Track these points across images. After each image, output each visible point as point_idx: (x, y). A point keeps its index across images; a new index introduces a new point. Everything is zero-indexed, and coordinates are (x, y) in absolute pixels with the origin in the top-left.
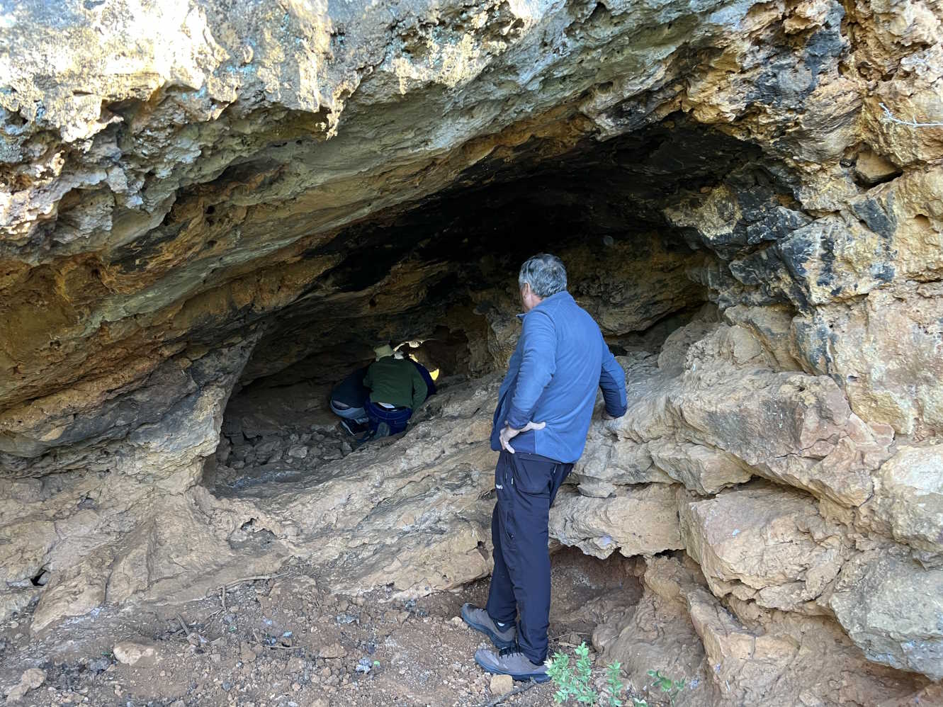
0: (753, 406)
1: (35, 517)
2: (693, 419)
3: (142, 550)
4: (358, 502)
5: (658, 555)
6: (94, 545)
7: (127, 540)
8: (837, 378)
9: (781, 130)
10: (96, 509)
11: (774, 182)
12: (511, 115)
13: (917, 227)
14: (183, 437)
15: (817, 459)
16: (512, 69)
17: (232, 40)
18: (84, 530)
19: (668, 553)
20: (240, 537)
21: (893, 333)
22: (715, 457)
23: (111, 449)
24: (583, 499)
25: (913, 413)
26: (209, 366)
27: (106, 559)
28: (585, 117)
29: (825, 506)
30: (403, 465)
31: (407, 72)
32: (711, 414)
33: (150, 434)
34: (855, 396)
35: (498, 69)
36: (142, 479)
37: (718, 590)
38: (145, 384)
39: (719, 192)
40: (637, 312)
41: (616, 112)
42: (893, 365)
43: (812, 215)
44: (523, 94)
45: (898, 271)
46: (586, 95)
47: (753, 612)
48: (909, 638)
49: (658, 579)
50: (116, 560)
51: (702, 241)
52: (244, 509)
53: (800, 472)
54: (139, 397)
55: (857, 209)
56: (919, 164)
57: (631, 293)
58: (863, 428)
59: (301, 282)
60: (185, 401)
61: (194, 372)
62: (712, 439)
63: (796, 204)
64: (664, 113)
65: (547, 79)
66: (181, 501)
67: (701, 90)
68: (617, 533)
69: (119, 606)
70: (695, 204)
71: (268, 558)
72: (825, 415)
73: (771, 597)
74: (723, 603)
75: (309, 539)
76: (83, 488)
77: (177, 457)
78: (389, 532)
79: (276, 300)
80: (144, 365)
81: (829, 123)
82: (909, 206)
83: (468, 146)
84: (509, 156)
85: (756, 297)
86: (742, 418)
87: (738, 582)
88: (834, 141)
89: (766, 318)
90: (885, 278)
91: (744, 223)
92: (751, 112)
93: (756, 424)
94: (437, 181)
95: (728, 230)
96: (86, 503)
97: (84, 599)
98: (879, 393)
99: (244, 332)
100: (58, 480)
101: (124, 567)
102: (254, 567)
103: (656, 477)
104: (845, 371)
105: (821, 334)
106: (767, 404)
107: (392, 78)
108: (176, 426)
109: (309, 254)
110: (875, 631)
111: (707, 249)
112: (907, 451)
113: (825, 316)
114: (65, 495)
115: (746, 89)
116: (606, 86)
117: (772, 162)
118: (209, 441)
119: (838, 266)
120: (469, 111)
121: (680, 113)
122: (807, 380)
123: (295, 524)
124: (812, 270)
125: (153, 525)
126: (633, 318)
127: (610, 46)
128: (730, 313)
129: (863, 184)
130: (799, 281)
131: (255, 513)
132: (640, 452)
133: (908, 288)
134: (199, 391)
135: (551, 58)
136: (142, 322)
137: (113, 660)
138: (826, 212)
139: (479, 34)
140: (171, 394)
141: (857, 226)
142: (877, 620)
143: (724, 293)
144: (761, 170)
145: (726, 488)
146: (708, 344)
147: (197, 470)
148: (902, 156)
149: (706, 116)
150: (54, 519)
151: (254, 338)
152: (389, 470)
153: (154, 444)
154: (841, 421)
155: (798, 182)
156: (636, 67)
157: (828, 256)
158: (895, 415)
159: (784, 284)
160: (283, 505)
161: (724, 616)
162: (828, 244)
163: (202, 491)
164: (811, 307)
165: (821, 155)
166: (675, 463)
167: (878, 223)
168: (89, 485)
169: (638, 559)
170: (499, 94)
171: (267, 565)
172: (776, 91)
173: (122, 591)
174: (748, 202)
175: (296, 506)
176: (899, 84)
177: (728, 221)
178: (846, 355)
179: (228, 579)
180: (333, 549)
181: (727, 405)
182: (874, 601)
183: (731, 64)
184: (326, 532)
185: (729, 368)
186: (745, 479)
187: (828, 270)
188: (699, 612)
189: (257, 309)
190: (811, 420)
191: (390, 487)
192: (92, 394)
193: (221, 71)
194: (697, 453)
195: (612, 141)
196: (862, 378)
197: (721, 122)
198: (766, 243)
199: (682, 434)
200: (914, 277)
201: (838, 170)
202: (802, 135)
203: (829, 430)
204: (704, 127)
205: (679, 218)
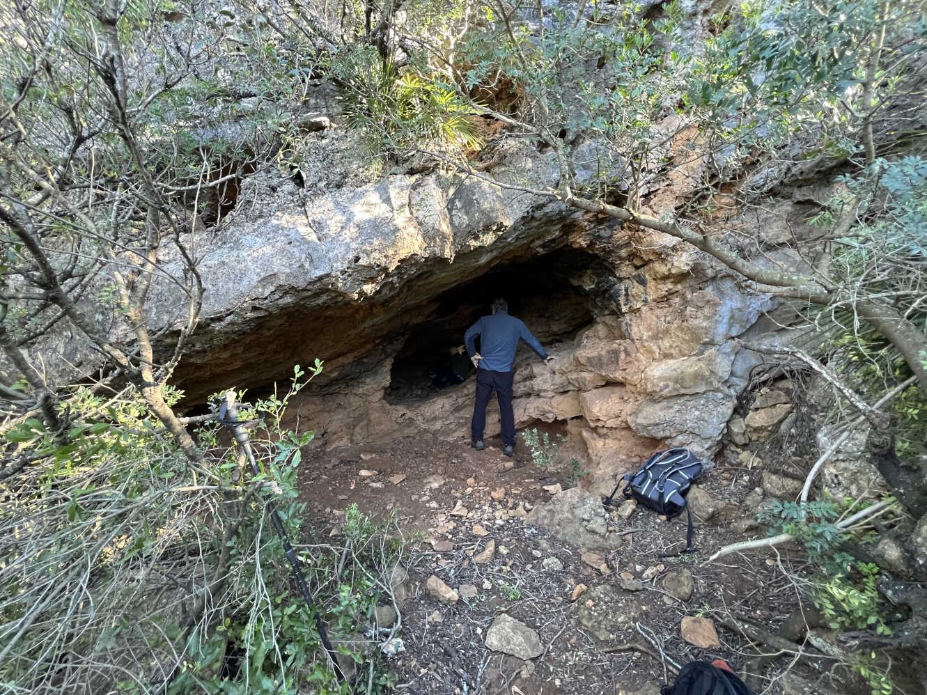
0: (603, 353)
1: (323, 411)
2: (583, 361)
3: (364, 423)
4: (447, 407)
5: (572, 419)
6: (345, 422)
7: (358, 420)
8: (632, 340)
9: (604, 249)
10: (345, 408)
11: (606, 268)
12: (505, 250)
13: (653, 283)
14: (379, 378)
15: (624, 370)
16: (505, 238)
17: (428, 241)
18: (340, 416)
19: (577, 418)
20: (400, 420)
21: (649, 321)
22: (591, 375)
23: (351, 383)
24: (542, 399)
25: (658, 351)
26: (389, 349)
27: (351, 427)
28: (532, 248)
29: (629, 387)
30: (466, 392)
31: (474, 244)
32: (588, 358)
33: (367, 376)
34: (639, 346)
35: (500, 239)
36: (361, 396)
37: (592, 425)
38: (369, 354)
39: (589, 272)
40: (565, 323)
41: (543, 246)
42: (650, 333)
43: (621, 279)
44: (509, 244)
45: (649, 299)
46: (532, 241)
47: (605, 431)
48: (650, 425)
49: (570, 427)
50: (355, 427)
51: (585, 290)
52: (401, 409)
53: (619, 376)
54: (365, 360)
55: (634, 277)
56: (651, 261)
57: (562, 315)
58: (642, 358)
59: (426, 313)
60: (380, 363)
61: (384, 351)
62: (590, 368)
63: (615, 276)
64: (561, 245)
65: (517, 238)
66: (377, 405)
67: (572, 238)
68: (555, 411)
69: (357, 444)
70: (581, 276)
71: (413, 428)
72: (627, 354)
73: (610, 423)
74: (595, 430)
75: (427, 421)
76: (338, 400)
77: (375, 386)
78: (462, 418)
79: (417, 320)
80: (369, 347)
81: (620, 247)
82: (650, 275)
83: (490, 262)
84: (506, 262)
85: (607, 312)
86: (600, 358)
87: (599, 420)
88: (623, 253)
89: (609, 320)
90: (645, 301)
91: (598, 284)
92: (591, 245)
93: (605, 360)
94: (480, 273)
95: (593, 286)
96: (339, 406)
97: (345, 440)
98: (646, 344)
99: (403, 334)
100: (328, 397)
101: (358, 429)
102: (406, 432)
103: (571, 388)
104: (635, 337)
105: (626, 324)
106: (608, 352)
107: (469, 246)
108: (376, 373)
109: (431, 301)
110: (639, 424)
111: (587, 295)
112: (655, 363)
113: (628, 317)
114: (331, 403)
115: (588, 237)
116: (538, 238)
117: (604, 260)
118: (386, 380)
119: (631, 298)
120: (491, 251)
121: (567, 245)
122: (622, 341)
123: (422, 415)
124: (622, 300)
125: (367, 414)
126: (564, 326)
127: (538, 227)
128: (598, 320)
129: (637, 268)
130: (618, 305)
131: (405, 411)
132: (564, 378)
133: (653, 304)
134: (384, 360)
135: (518, 233)
136: (375, 328)
137: (361, 458)
138: (625, 278)
139: (494, 231)
140: (376, 360)
141: (635, 283)
142: (639, 420)
143: (596, 312)
144: (600, 263)
145: (596, 388)
146: (589, 333)
147: (382, 392)
148: (646, 258)
149: (576, 246)
150: (329, 412)
151: (407, 336)
152: (459, 394)
153: (368, 380)
154: (633, 355)
155: (614, 267)
156: (548, 232)
157: (627, 295)
158: (651, 352)
159: (613, 306)
160: (416, 408)
161: (595, 435)
162: (626, 290)
163: (384, 401)
164: (623, 314)
165: (620, 258)
166: (576, 380)
167: (642, 282)
168: (340, 399)
169: (564, 422)
170: (501, 245)
171: (411, 431)
172: (599, 237)
173: (358, 438)
174: (599, 275)
175: (422, 408)
176: (641, 234)
177: (593, 282)
178: (635, 331)
179: (397, 435)
180: (438, 425)
181: (595, 354)
182: (640, 415)
183: (582, 229)
184: (435, 419)
185: (597, 341)
186: (604, 383)
187: (627, 300)
188: (585, 434)
189: (410, 324)
190: (622, 356)
191: (460, 401)
192: (349, 358)
193: (425, 250)
194: (584, 374)
195: (543, 256)
196: (641, 339)
197: (581, 248)
198: (606, 291)
199: (579, 368)
200: (654, 300)
201: (627, 263)
202: (612, 251)
203: (629, 359)
204: (577, 249)
205: (575, 282)
